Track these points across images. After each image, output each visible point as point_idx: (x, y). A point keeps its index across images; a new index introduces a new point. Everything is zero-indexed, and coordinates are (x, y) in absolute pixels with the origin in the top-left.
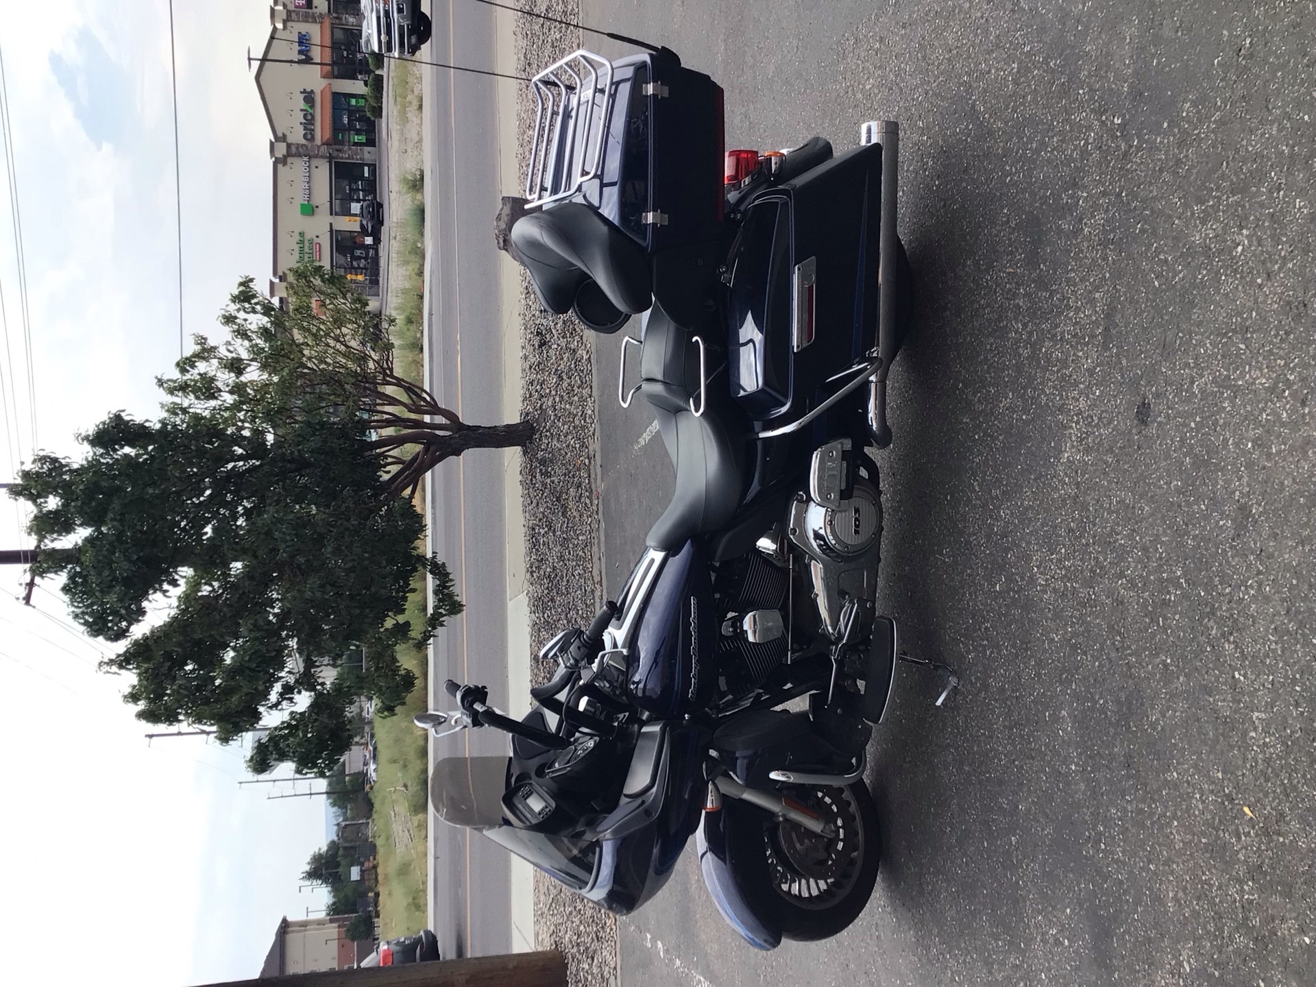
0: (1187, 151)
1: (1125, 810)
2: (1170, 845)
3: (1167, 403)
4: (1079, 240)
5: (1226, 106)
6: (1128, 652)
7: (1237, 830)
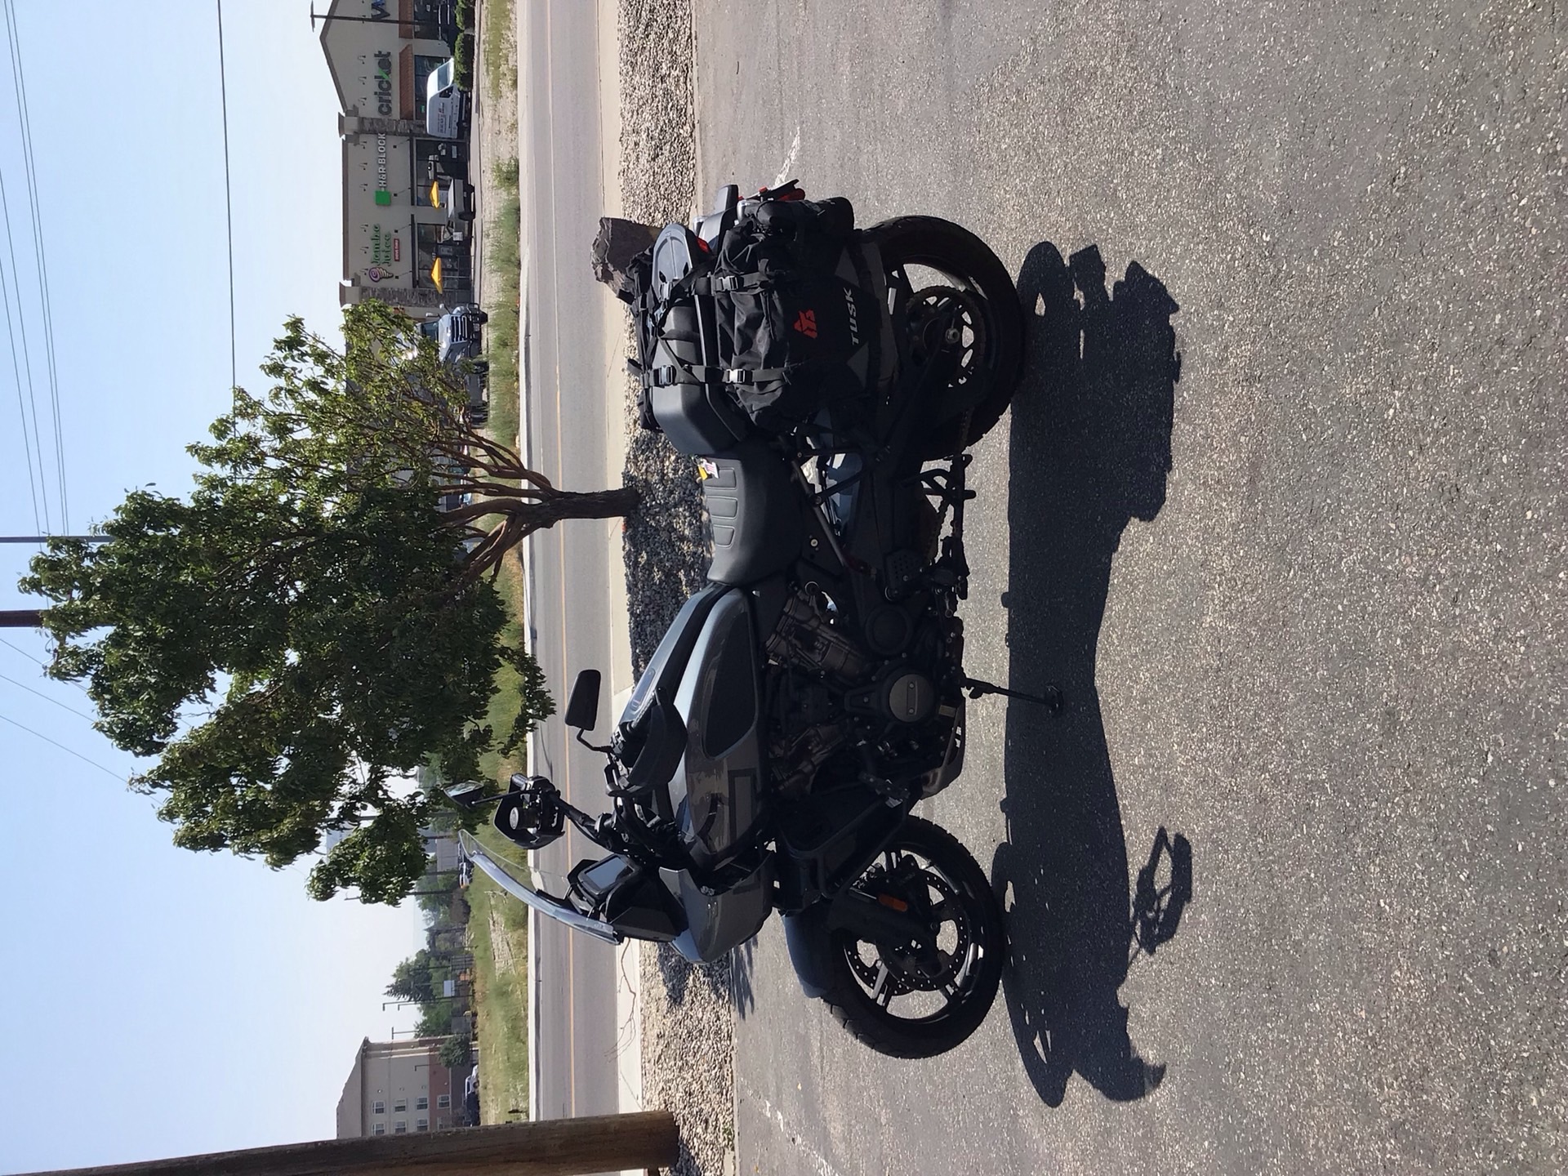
0: (1338, 288)
1: (1266, 1037)
2: (1311, 1085)
3: (1314, 578)
4: (1224, 371)
5: (1379, 242)
6: (1271, 858)
7: (1380, 1079)
